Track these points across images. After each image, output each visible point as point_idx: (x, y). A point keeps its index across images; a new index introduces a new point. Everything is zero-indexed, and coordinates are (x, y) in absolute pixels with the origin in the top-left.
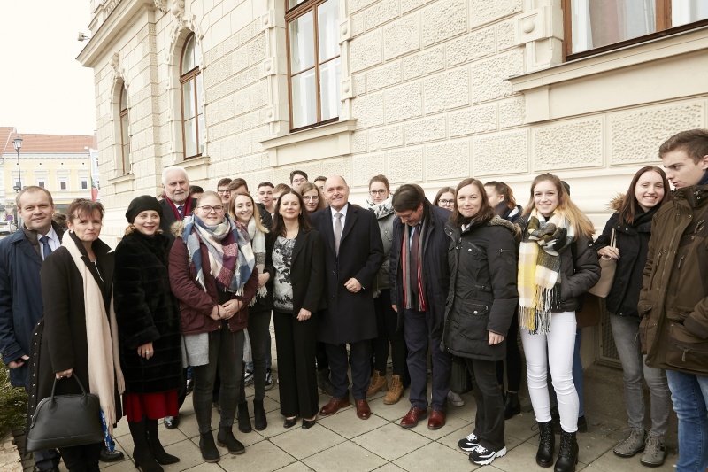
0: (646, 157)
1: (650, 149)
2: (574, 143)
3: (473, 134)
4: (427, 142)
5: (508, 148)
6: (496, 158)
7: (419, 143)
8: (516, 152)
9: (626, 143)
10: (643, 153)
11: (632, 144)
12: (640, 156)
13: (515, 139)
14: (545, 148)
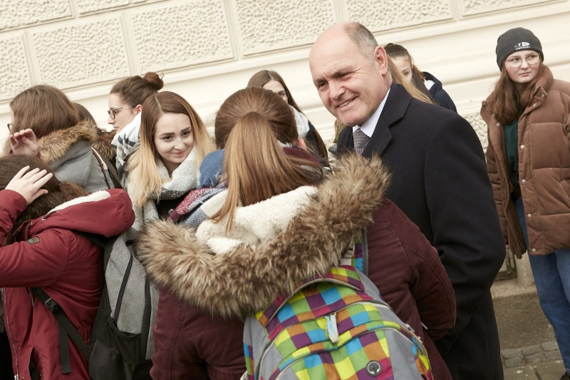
0: (391, 23)
1: (393, 12)
2: (297, 11)
3: (124, 7)
4: (30, 25)
5: (194, 24)
6: (176, 42)
7: (12, 29)
8: (209, 30)
9: (365, 6)
10: (387, 17)
11: (371, 8)
12: (384, 22)
13: (204, 10)
14: (255, 20)
